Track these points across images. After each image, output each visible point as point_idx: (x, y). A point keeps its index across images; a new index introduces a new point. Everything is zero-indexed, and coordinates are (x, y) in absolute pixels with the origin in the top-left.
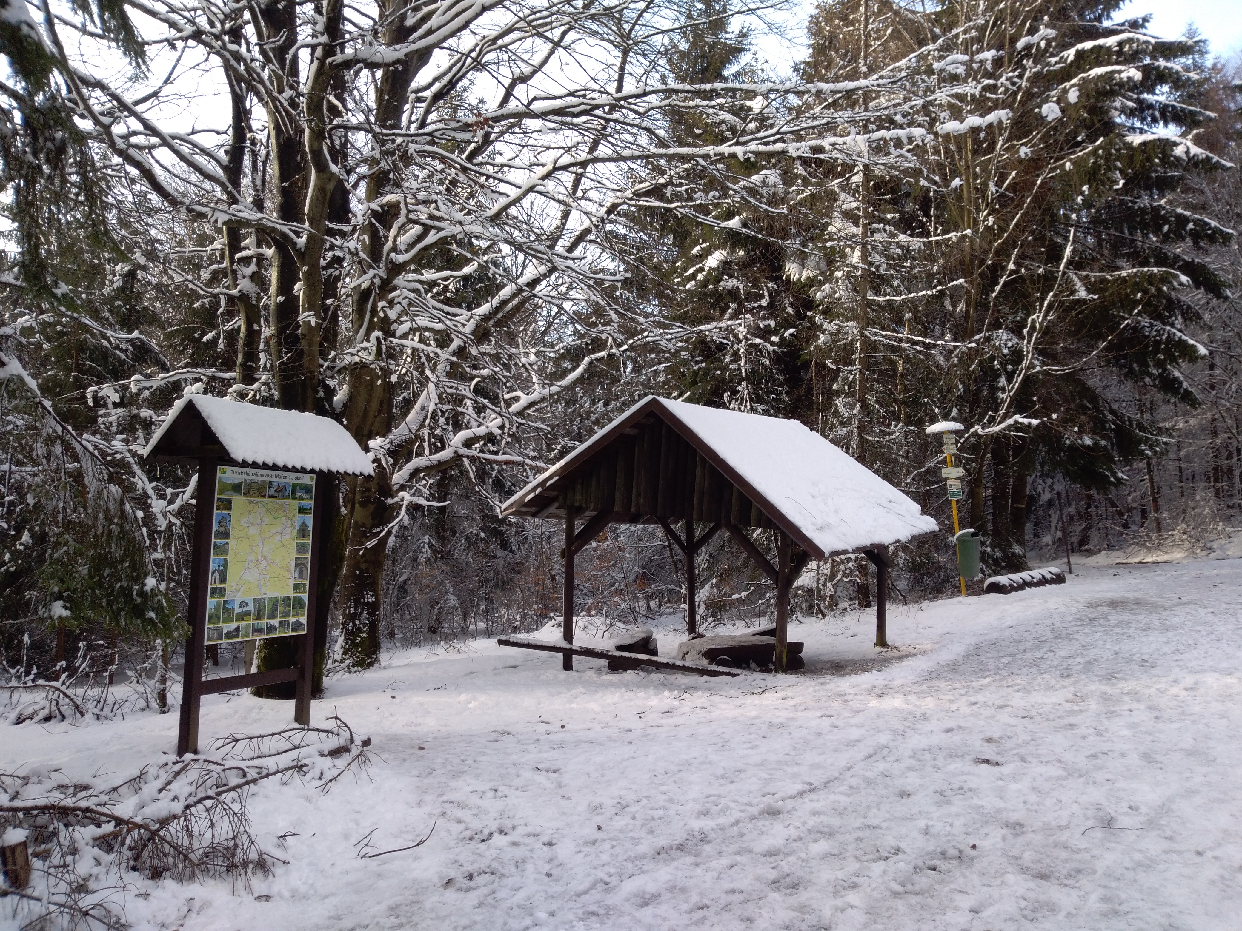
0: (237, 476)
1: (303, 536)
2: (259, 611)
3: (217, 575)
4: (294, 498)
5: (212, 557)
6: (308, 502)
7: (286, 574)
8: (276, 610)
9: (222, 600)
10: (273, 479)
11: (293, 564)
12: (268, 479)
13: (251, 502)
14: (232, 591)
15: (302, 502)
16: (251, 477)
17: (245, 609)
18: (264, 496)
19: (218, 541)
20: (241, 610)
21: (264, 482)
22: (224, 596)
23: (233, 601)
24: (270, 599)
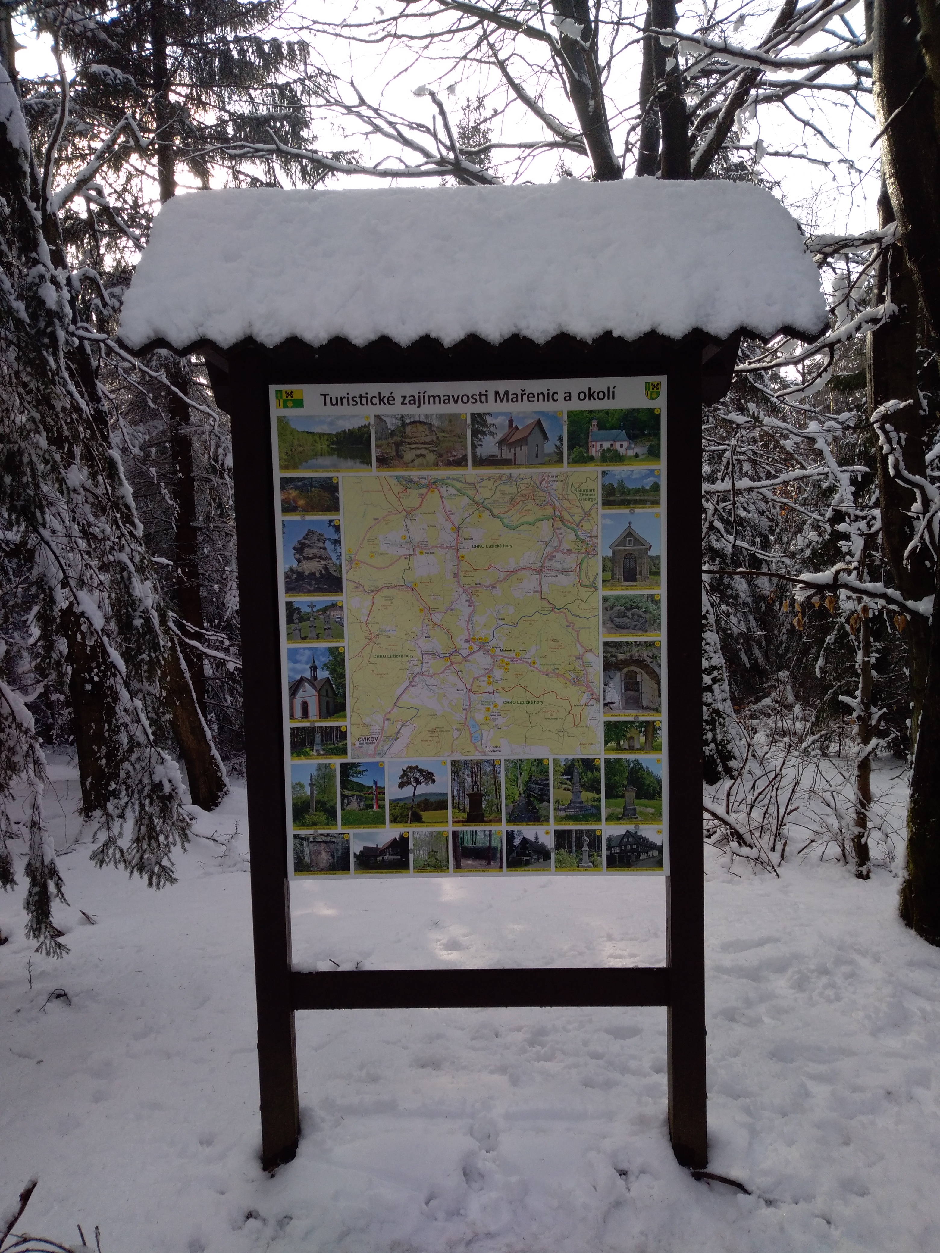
0: (345, 409)
1: (631, 576)
2: (475, 799)
3: (308, 693)
4: (583, 459)
5: (285, 645)
6: (640, 468)
7: (573, 692)
8: (543, 797)
9: (336, 762)
10: (491, 406)
11: (597, 663)
12: (466, 410)
13: (408, 484)
14: (369, 740)
15: (618, 470)
16: (398, 409)
17: (423, 789)
18: (460, 462)
19: (302, 600)
20: (408, 791)
21: (453, 418)
22: (343, 751)
23: (378, 768)
24: (515, 765)
